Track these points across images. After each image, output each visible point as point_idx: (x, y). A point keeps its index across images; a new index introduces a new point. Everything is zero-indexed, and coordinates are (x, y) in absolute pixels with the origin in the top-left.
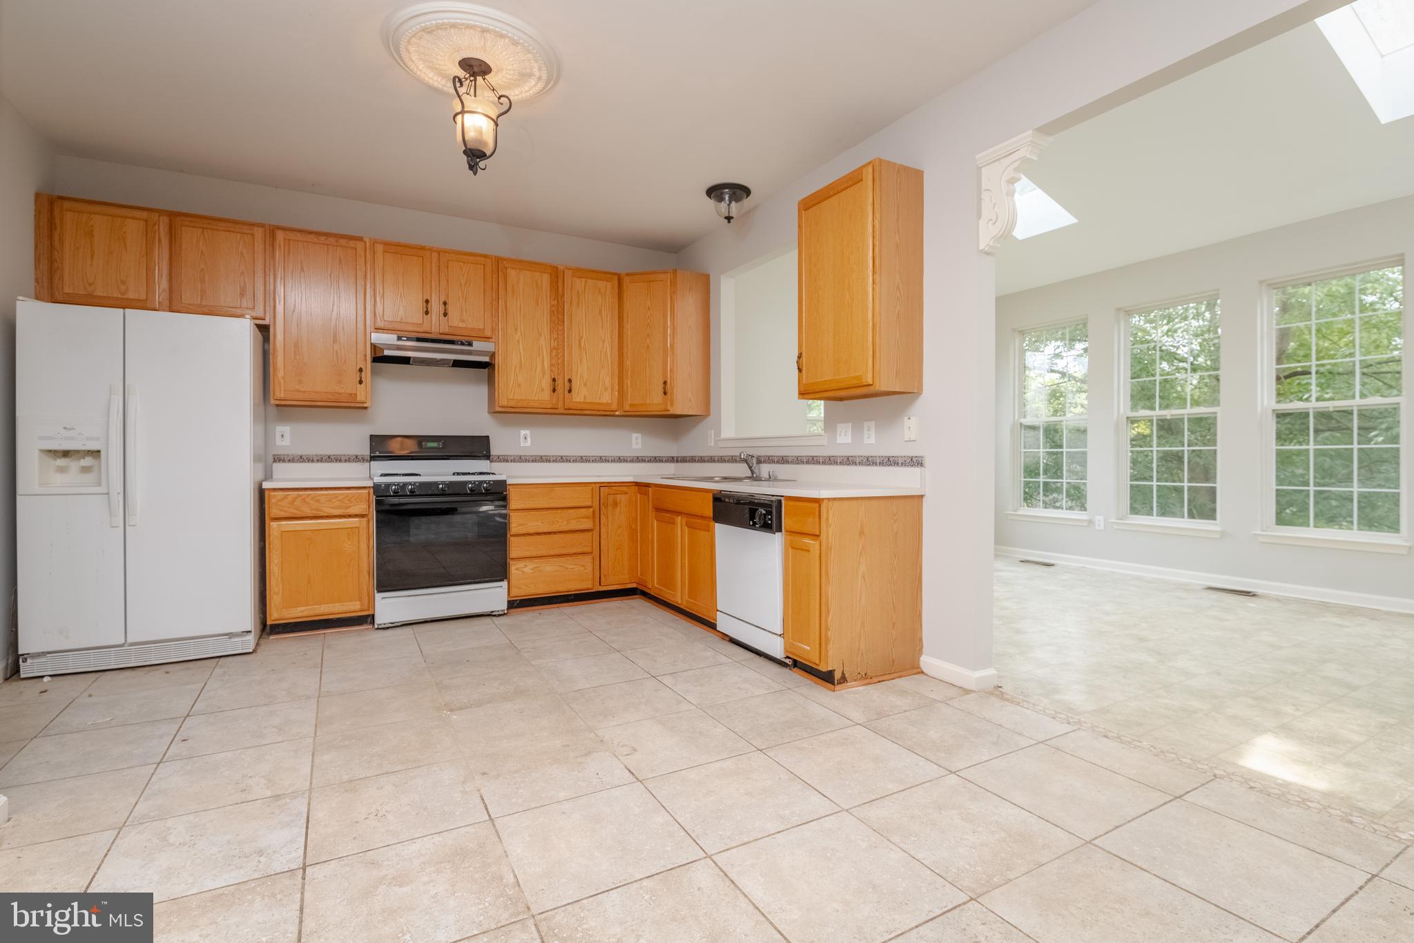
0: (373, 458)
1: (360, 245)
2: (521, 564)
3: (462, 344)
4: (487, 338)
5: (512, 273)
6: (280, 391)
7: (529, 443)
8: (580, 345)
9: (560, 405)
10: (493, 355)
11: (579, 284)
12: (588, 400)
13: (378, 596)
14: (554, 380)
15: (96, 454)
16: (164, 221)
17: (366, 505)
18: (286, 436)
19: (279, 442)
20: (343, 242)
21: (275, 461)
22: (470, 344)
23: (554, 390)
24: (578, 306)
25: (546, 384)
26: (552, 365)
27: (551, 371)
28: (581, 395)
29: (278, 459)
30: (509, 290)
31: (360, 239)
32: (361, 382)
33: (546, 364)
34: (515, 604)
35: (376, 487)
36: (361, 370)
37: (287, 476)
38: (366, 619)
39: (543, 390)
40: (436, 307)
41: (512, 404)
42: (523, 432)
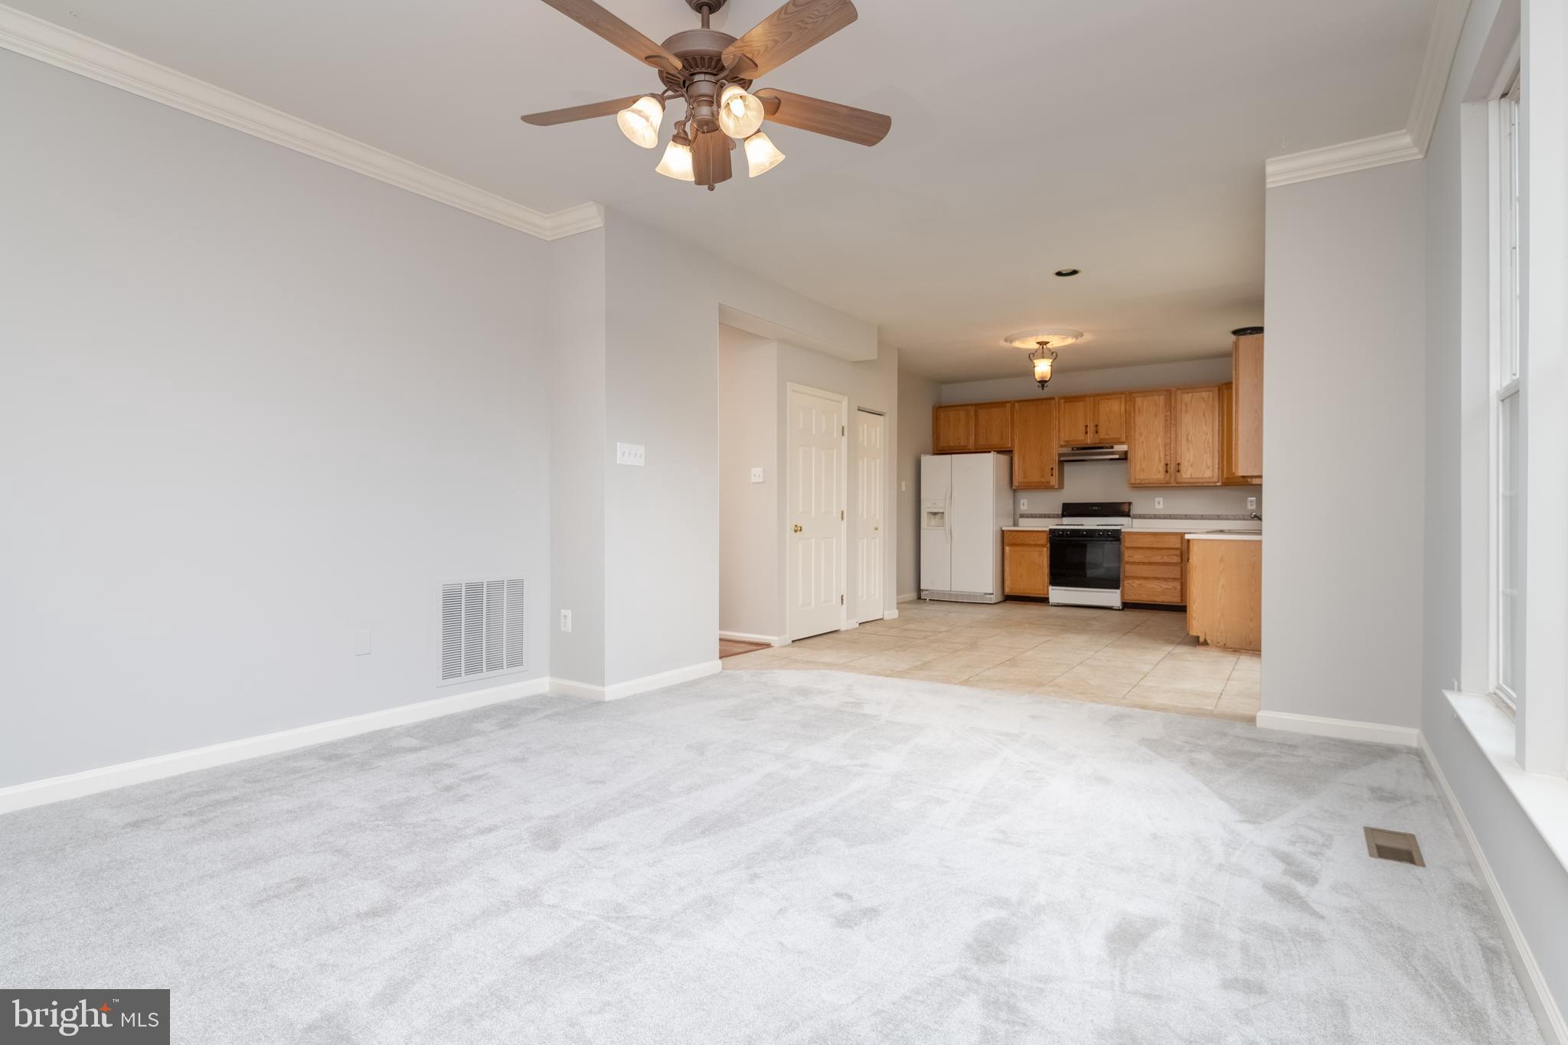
0: (1063, 516)
1: (1052, 402)
2: (1130, 581)
3: (1108, 448)
4: (1122, 443)
5: (1139, 400)
6: (1016, 483)
7: (1161, 506)
8: (1187, 440)
9: (1172, 481)
10: (1126, 453)
11: (1187, 397)
12: (1194, 476)
13: (1050, 588)
14: (1167, 465)
15: (943, 513)
16: (973, 408)
17: (1044, 540)
18: (1025, 504)
19: (1022, 507)
20: (1044, 402)
21: (1020, 517)
22: (1112, 448)
23: (1167, 472)
24: (1186, 412)
25: (1161, 468)
26: (1166, 455)
27: (1165, 459)
28: (1188, 473)
29: (1022, 516)
30: (1137, 409)
31: (1053, 398)
32: (1052, 475)
33: (1162, 454)
34: (1126, 606)
35: (1050, 530)
36: (1052, 469)
37: (1026, 525)
38: (1044, 600)
39: (1159, 472)
40: (1091, 429)
41: (1138, 482)
42: (1157, 499)
